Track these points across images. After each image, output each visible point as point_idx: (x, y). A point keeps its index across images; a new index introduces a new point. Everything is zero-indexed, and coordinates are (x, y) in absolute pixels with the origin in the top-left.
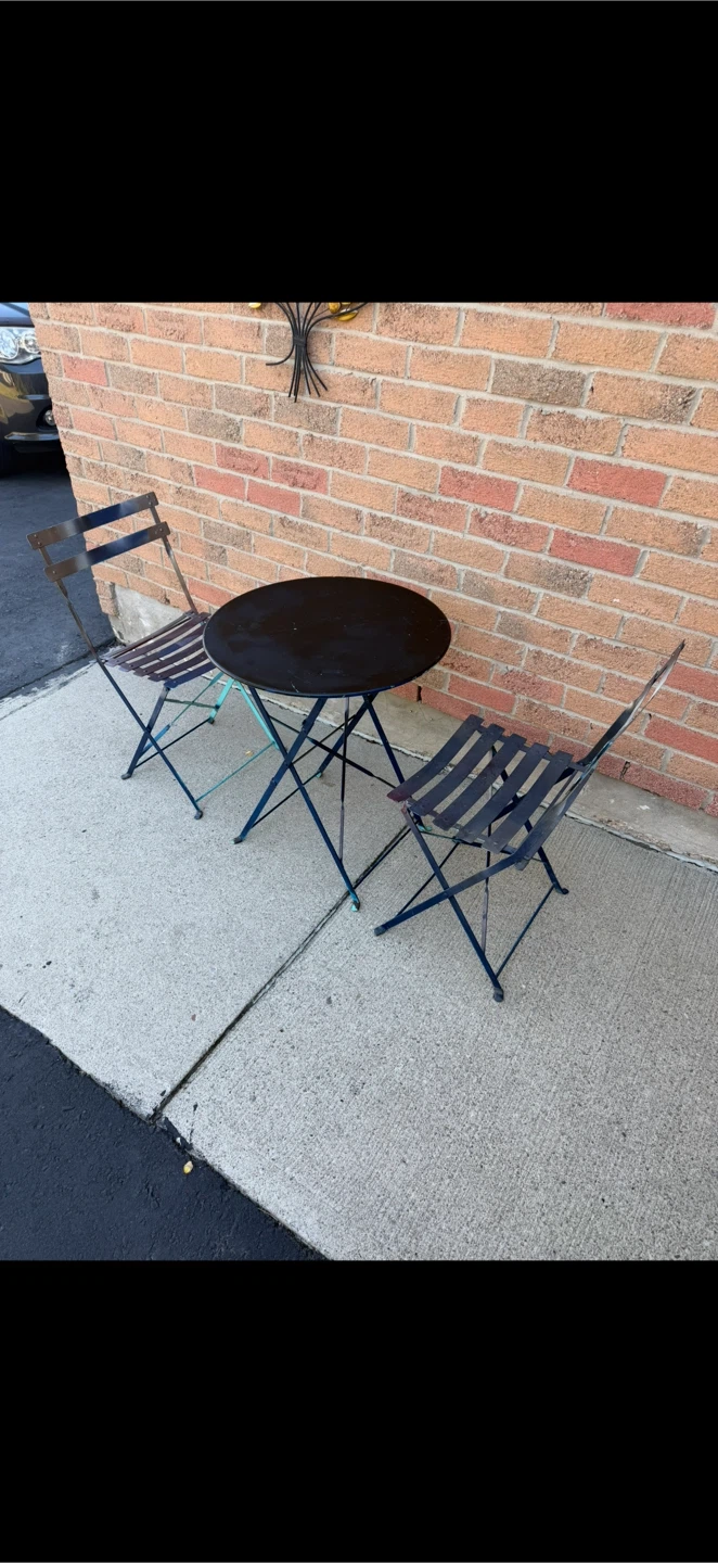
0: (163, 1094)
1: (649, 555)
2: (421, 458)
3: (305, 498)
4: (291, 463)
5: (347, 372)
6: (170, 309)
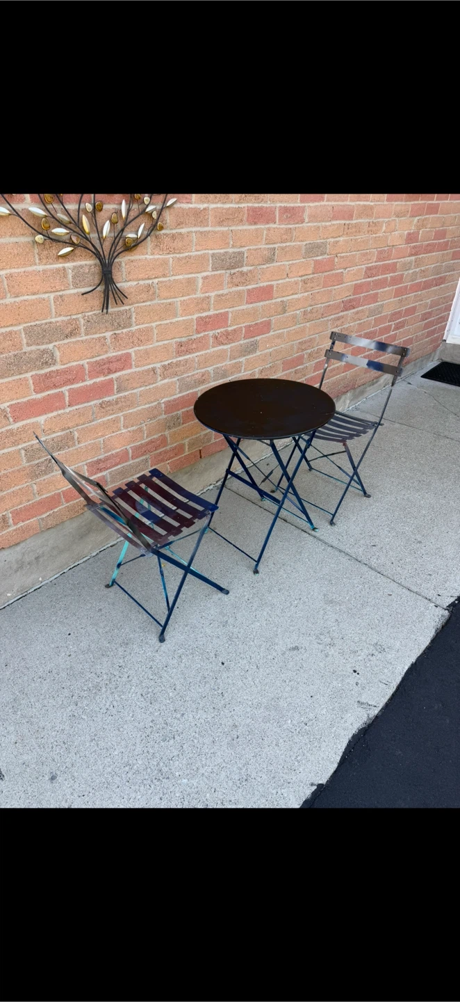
0: (435, 606)
1: (274, 320)
2: (184, 318)
3: (117, 379)
4: (103, 360)
5: (135, 283)
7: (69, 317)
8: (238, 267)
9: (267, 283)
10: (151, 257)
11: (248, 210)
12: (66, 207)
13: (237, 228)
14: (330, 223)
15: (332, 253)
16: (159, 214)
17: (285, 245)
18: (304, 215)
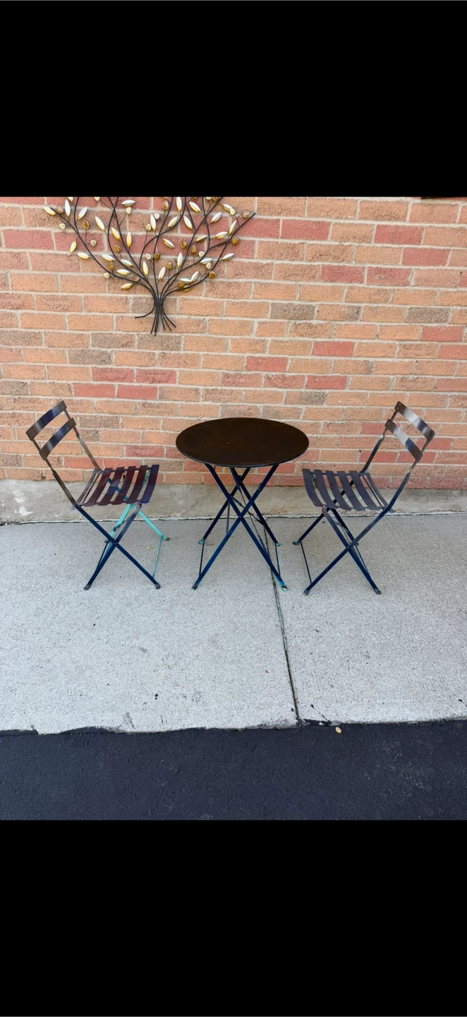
0: (292, 710)
1: (351, 378)
2: (234, 354)
3: (160, 388)
4: (150, 370)
5: (187, 317)
6: (56, 294)
7: (126, 333)
8: (305, 319)
9: (345, 340)
10: (205, 298)
11: (323, 268)
12: (132, 255)
13: (307, 283)
14: (455, 290)
15: (458, 322)
16: (214, 266)
17: (376, 305)
18: (409, 278)
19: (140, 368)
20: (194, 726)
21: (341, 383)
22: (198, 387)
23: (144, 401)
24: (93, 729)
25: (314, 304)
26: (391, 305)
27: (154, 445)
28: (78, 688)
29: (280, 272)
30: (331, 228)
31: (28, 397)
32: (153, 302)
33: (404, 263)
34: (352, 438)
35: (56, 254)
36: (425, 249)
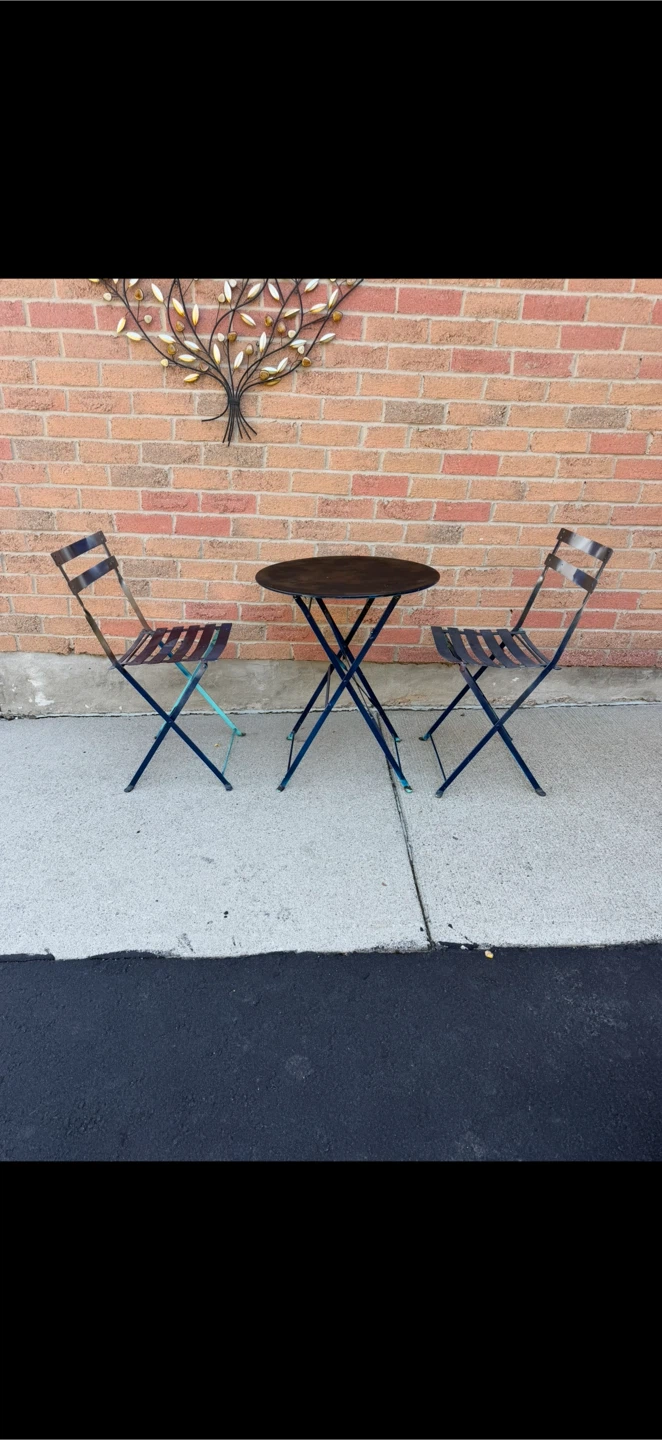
0: (422, 929)
1: (496, 505)
2: (335, 472)
3: (235, 520)
4: (220, 495)
5: (272, 420)
6: (97, 389)
7: (190, 443)
8: (431, 423)
9: (487, 453)
10: (296, 395)
11: (454, 354)
12: (199, 336)
13: (434, 375)
14: (634, 382)
15: (640, 427)
16: (309, 350)
17: (527, 404)
18: (570, 367)
19: (208, 492)
20: (280, 949)
21: (482, 512)
22: (286, 518)
23: (212, 539)
24: (134, 953)
25: (443, 402)
26: (547, 404)
27: (225, 602)
28: (113, 905)
29: (397, 358)
30: (464, 299)
31: (53, 533)
32: (226, 400)
33: (563, 347)
34: (500, 592)
35: (98, 336)
36: (591, 328)
